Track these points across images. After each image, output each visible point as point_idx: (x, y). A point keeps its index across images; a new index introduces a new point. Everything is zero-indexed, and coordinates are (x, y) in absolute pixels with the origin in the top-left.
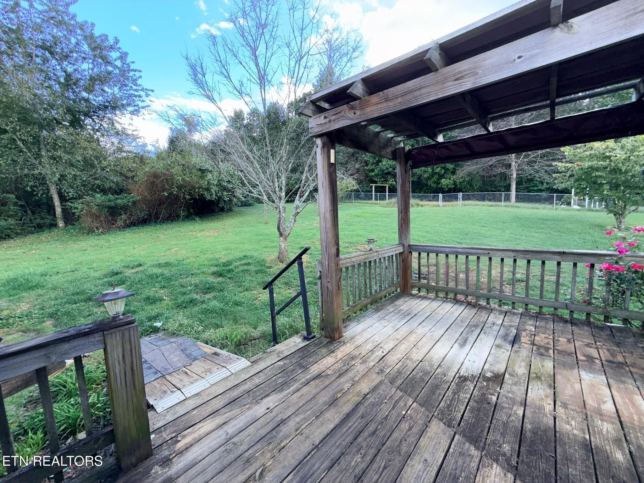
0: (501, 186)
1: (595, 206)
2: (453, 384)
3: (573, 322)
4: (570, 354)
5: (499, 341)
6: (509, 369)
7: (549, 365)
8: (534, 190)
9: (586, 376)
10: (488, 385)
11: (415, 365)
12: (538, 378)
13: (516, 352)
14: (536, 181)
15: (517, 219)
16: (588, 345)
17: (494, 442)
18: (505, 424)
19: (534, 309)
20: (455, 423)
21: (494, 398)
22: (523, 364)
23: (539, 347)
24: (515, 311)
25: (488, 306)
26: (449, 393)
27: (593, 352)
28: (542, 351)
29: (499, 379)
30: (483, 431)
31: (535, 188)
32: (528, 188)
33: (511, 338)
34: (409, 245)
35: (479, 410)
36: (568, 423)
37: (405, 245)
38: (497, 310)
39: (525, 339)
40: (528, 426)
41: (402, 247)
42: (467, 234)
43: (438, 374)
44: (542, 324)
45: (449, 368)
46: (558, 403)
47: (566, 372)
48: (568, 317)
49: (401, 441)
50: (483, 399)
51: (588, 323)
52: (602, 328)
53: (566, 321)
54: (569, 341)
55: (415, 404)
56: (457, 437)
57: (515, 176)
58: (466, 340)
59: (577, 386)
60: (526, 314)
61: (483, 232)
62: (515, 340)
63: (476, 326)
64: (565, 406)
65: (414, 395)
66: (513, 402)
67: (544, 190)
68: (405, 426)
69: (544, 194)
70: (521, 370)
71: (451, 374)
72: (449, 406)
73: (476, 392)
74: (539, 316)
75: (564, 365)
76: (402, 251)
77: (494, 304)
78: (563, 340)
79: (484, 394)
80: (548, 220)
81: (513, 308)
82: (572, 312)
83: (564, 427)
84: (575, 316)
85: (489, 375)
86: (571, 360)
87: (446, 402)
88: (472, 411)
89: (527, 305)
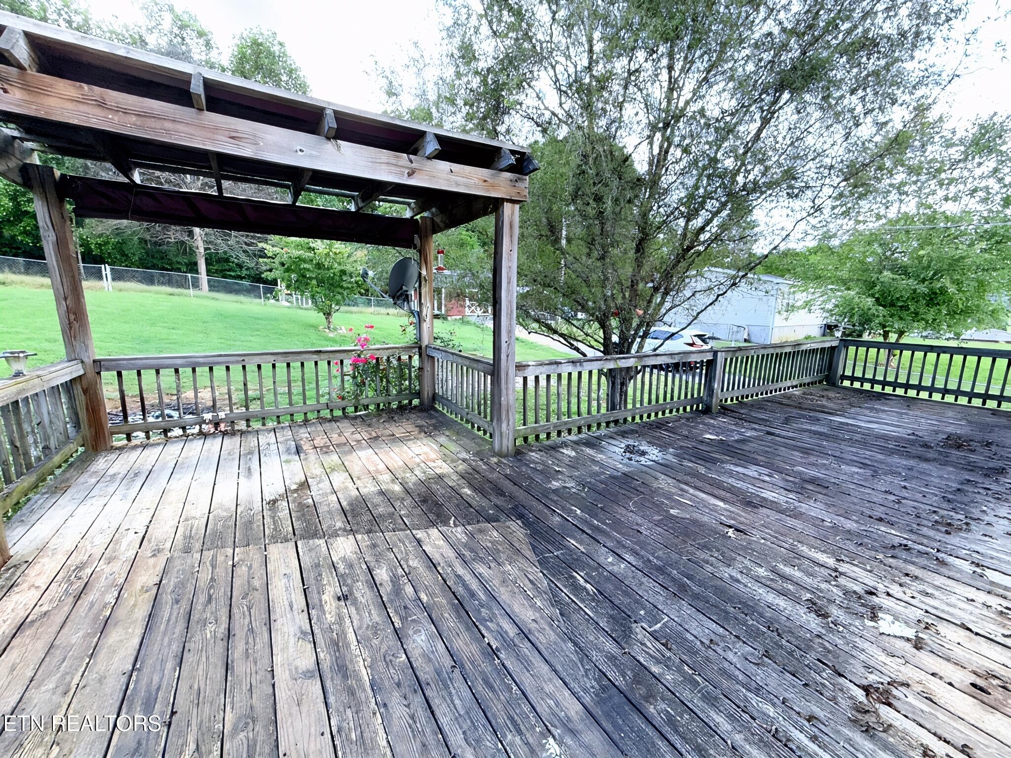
0: (179, 263)
1: (307, 303)
2: (265, 511)
3: (334, 419)
4: (345, 444)
5: (284, 457)
6: (308, 474)
7: (335, 457)
8: (230, 276)
9: (361, 453)
10: (299, 494)
11: (204, 520)
12: (333, 470)
13: (306, 459)
14: (233, 262)
15: (222, 316)
16: (353, 433)
17: (329, 527)
18: (330, 512)
19: (299, 418)
20: (290, 536)
21: (310, 501)
22: (316, 466)
23: (321, 448)
24: (283, 425)
25: (250, 429)
26: (268, 520)
27: (358, 437)
28: (325, 449)
29: (305, 485)
30: (316, 527)
31: (233, 274)
32: (222, 271)
33: (294, 449)
34: (94, 361)
35: (303, 515)
36: (366, 487)
37: (86, 360)
38: (263, 430)
39: (306, 446)
40: (344, 504)
41: (80, 365)
42: (147, 342)
43: (242, 513)
44: (313, 429)
45: (251, 502)
46: (355, 479)
47: (349, 457)
48: (329, 416)
49: (249, 582)
50: (302, 507)
51: (345, 416)
52: (356, 417)
53: (330, 421)
54: (339, 435)
55: (237, 550)
56: (299, 543)
57: (202, 250)
58: (249, 469)
59: (360, 463)
60: (293, 425)
61: (175, 337)
62: (298, 451)
63: (251, 453)
64: (359, 478)
65: (231, 543)
66: (325, 495)
67: (244, 278)
68: (242, 570)
69: (245, 283)
70: (318, 471)
71: (257, 506)
72: (275, 529)
73: (292, 506)
74: (306, 422)
75: (346, 453)
76: (82, 372)
77: (256, 425)
78: (335, 436)
79: (300, 503)
80: (261, 319)
81: (279, 423)
82: (332, 411)
83: (364, 491)
84: (335, 414)
85: (294, 487)
86: (347, 448)
87: (269, 528)
88: (298, 519)
89: (292, 415)
